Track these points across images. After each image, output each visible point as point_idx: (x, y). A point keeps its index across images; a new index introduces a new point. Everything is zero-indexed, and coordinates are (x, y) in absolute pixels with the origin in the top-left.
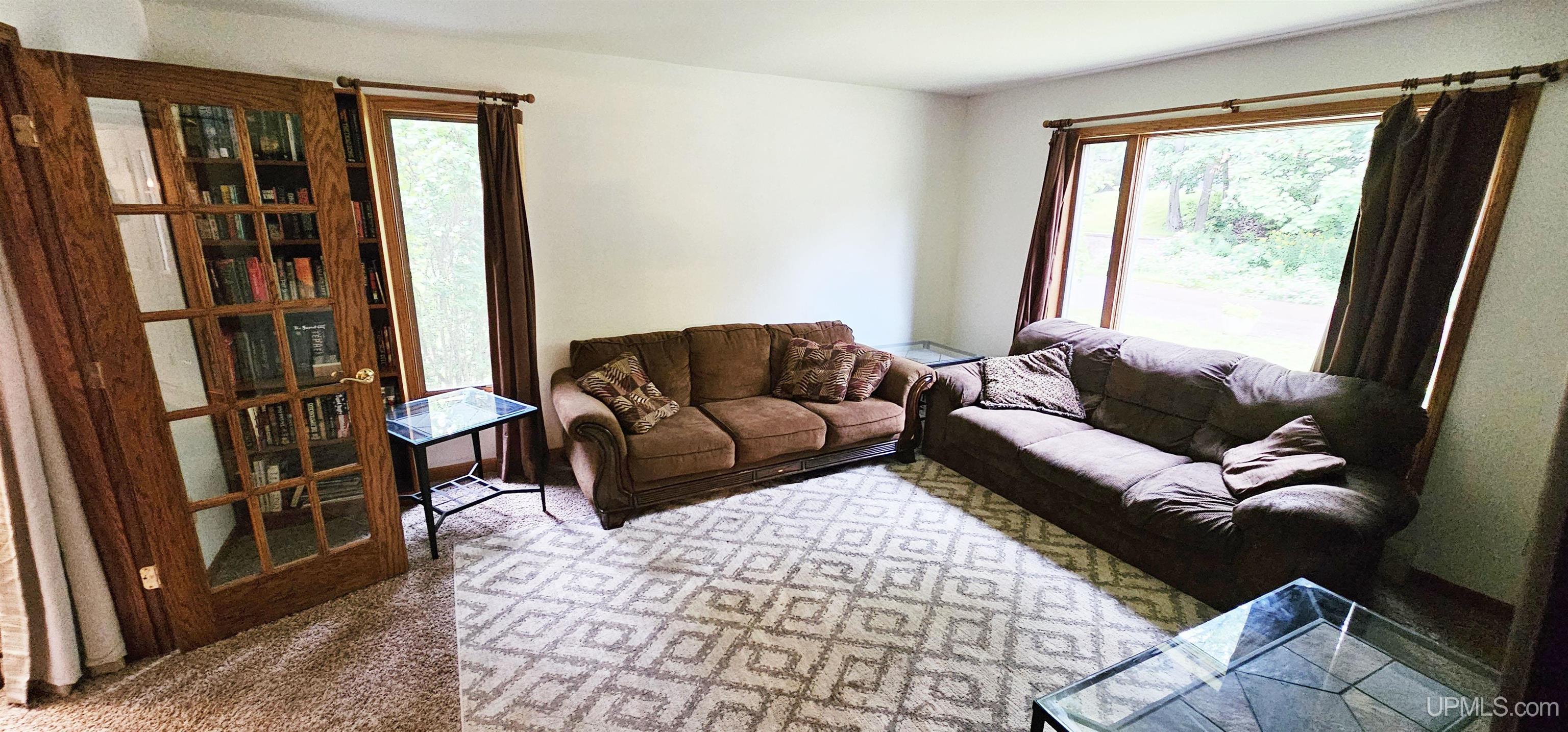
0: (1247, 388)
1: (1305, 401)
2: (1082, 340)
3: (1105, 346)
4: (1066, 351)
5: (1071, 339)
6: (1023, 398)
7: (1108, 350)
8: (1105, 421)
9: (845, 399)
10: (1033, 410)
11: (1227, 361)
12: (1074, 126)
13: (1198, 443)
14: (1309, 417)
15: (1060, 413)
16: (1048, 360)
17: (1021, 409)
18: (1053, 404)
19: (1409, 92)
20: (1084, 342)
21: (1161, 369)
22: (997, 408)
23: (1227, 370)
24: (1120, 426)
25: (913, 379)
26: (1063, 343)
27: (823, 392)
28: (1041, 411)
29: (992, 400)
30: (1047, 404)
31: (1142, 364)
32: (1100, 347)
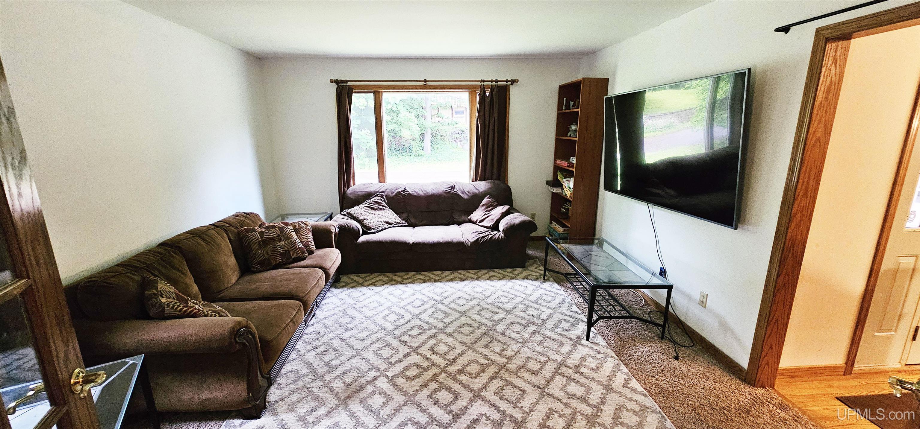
0: (463, 192)
1: (485, 191)
2: (386, 190)
3: (400, 190)
4: (382, 196)
5: (381, 191)
6: (384, 223)
7: (401, 191)
8: (417, 222)
9: (309, 255)
10: (391, 227)
11: (452, 184)
12: (349, 83)
13: (456, 217)
14: (488, 196)
15: (400, 225)
16: (378, 203)
17: (387, 228)
18: (395, 222)
19: (482, 83)
20: (388, 191)
21: (430, 193)
22: (378, 232)
23: (453, 187)
24: (424, 222)
25: (333, 231)
26: (378, 193)
27: (294, 255)
28: (394, 227)
29: (374, 229)
30: (394, 223)
31: (421, 193)
32: (397, 191)
